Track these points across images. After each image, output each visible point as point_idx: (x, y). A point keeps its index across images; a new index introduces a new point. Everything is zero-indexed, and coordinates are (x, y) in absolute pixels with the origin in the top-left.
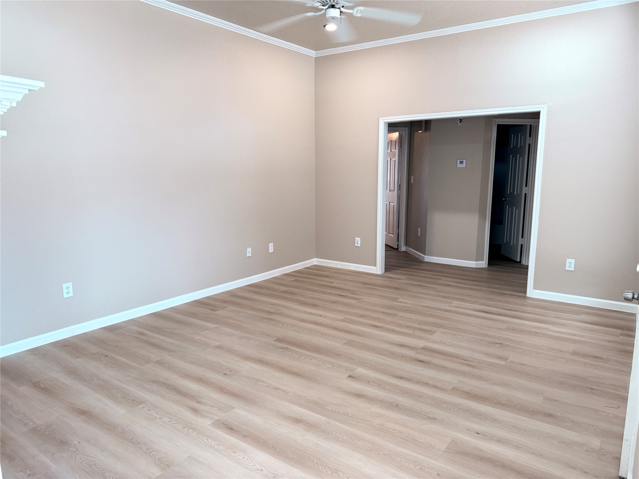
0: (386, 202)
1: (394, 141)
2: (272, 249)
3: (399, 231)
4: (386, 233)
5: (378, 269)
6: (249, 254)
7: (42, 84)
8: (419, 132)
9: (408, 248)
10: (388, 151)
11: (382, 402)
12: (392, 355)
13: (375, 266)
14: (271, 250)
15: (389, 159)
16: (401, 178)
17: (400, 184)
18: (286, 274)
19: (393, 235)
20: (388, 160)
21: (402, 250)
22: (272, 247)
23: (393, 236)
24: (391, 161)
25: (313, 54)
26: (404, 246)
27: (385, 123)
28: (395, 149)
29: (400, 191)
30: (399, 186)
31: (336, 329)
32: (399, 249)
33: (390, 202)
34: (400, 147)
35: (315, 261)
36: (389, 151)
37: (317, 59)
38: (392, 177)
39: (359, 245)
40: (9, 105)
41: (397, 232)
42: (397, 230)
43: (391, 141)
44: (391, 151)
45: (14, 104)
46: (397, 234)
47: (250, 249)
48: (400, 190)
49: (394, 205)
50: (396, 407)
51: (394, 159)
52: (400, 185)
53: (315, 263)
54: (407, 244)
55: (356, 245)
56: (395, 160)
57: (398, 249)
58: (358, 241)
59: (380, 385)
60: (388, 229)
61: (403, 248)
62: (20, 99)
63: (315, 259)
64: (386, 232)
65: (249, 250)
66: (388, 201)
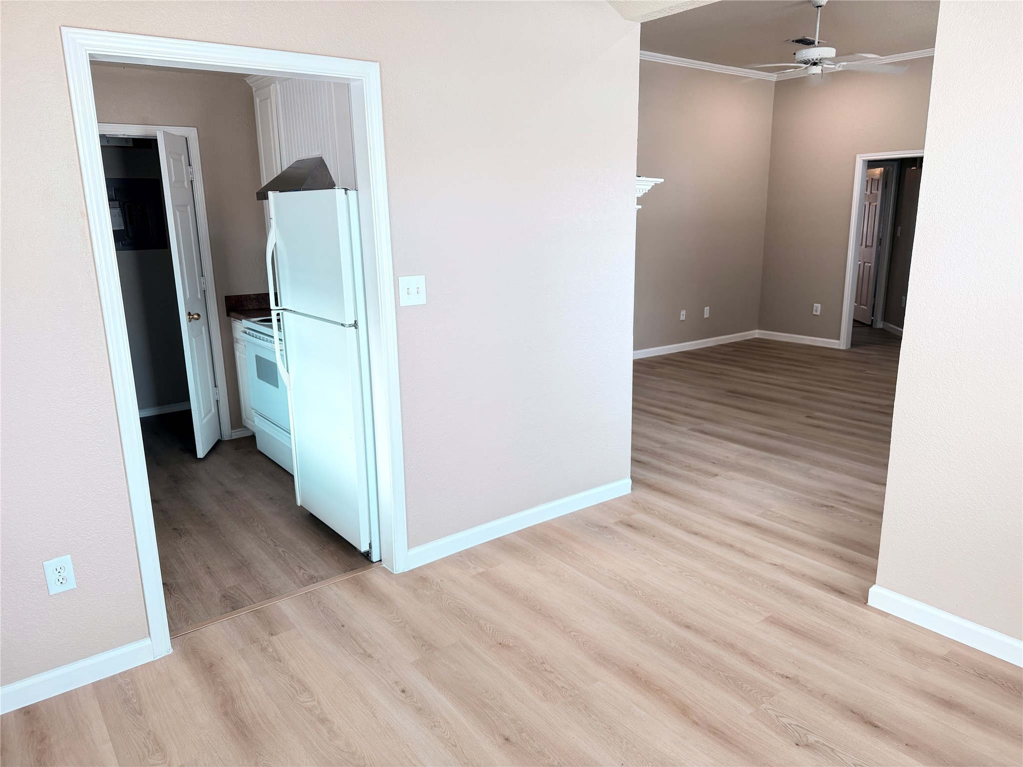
0: (860, 263)
1: (876, 179)
2: (708, 314)
3: (875, 300)
4: (856, 304)
5: (842, 343)
6: (683, 318)
7: (662, 180)
8: (912, 168)
9: (886, 323)
10: (866, 192)
11: (839, 431)
12: (853, 407)
13: (838, 339)
14: (706, 315)
15: (867, 204)
16: (883, 230)
17: (881, 237)
18: (721, 345)
19: (866, 306)
20: (865, 206)
21: (878, 327)
22: (708, 311)
23: (866, 308)
24: (871, 206)
25: (774, 77)
26: (882, 320)
27: (864, 161)
28: (877, 190)
29: (881, 248)
30: (880, 241)
31: (790, 388)
32: (873, 325)
33: (864, 263)
34: (884, 187)
35: (756, 334)
36: (868, 193)
37: (778, 83)
38: (871, 227)
39: (818, 313)
40: (644, 192)
41: (873, 302)
42: (873, 300)
43: (872, 179)
44: (871, 193)
45: (647, 192)
46: (872, 306)
47: (685, 311)
48: (880, 245)
49: (870, 266)
50: (854, 434)
51: (875, 204)
52: (881, 239)
53: (757, 336)
54: (885, 319)
55: (814, 313)
56: (876, 206)
57: (871, 325)
58: (817, 308)
59: (838, 423)
60: (859, 298)
61: (880, 325)
62: (649, 189)
63: (757, 331)
64: (856, 302)
65: (683, 312)
66: (863, 260)
